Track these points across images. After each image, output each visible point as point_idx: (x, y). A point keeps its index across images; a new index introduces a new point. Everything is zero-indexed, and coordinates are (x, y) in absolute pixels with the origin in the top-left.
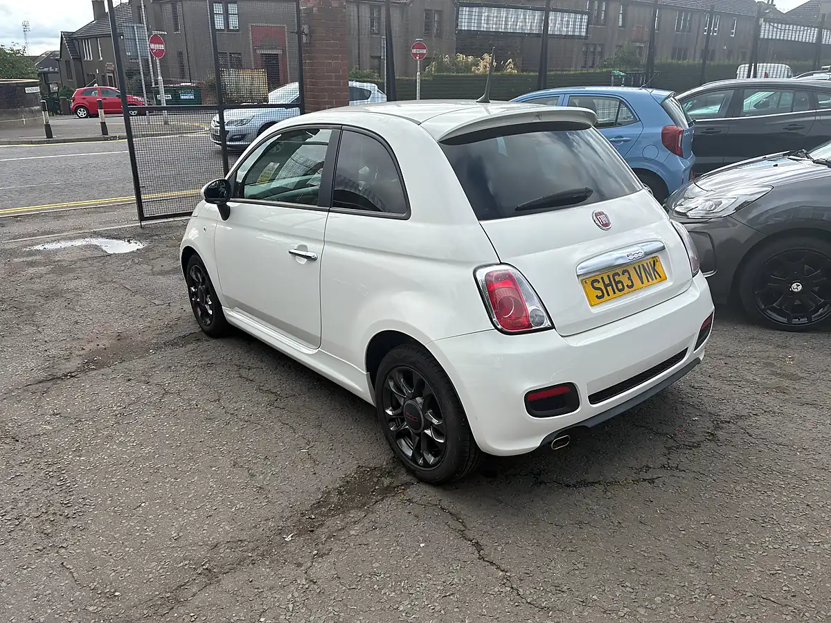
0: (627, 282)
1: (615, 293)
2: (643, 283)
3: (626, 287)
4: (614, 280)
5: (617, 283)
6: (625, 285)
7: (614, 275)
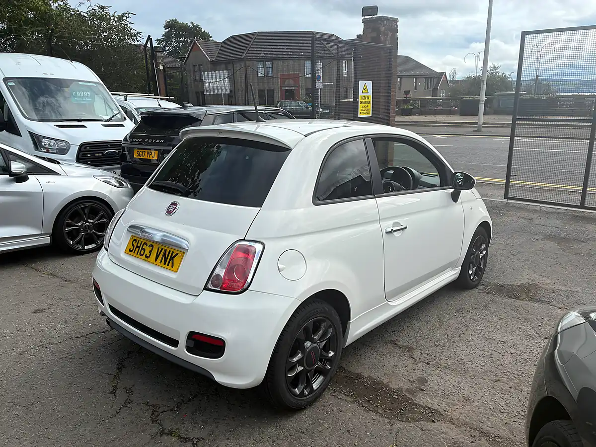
0: (147, 253)
1: (137, 254)
2: (156, 261)
3: (145, 255)
4: (143, 246)
5: (142, 249)
6: (145, 254)
7: (145, 243)
